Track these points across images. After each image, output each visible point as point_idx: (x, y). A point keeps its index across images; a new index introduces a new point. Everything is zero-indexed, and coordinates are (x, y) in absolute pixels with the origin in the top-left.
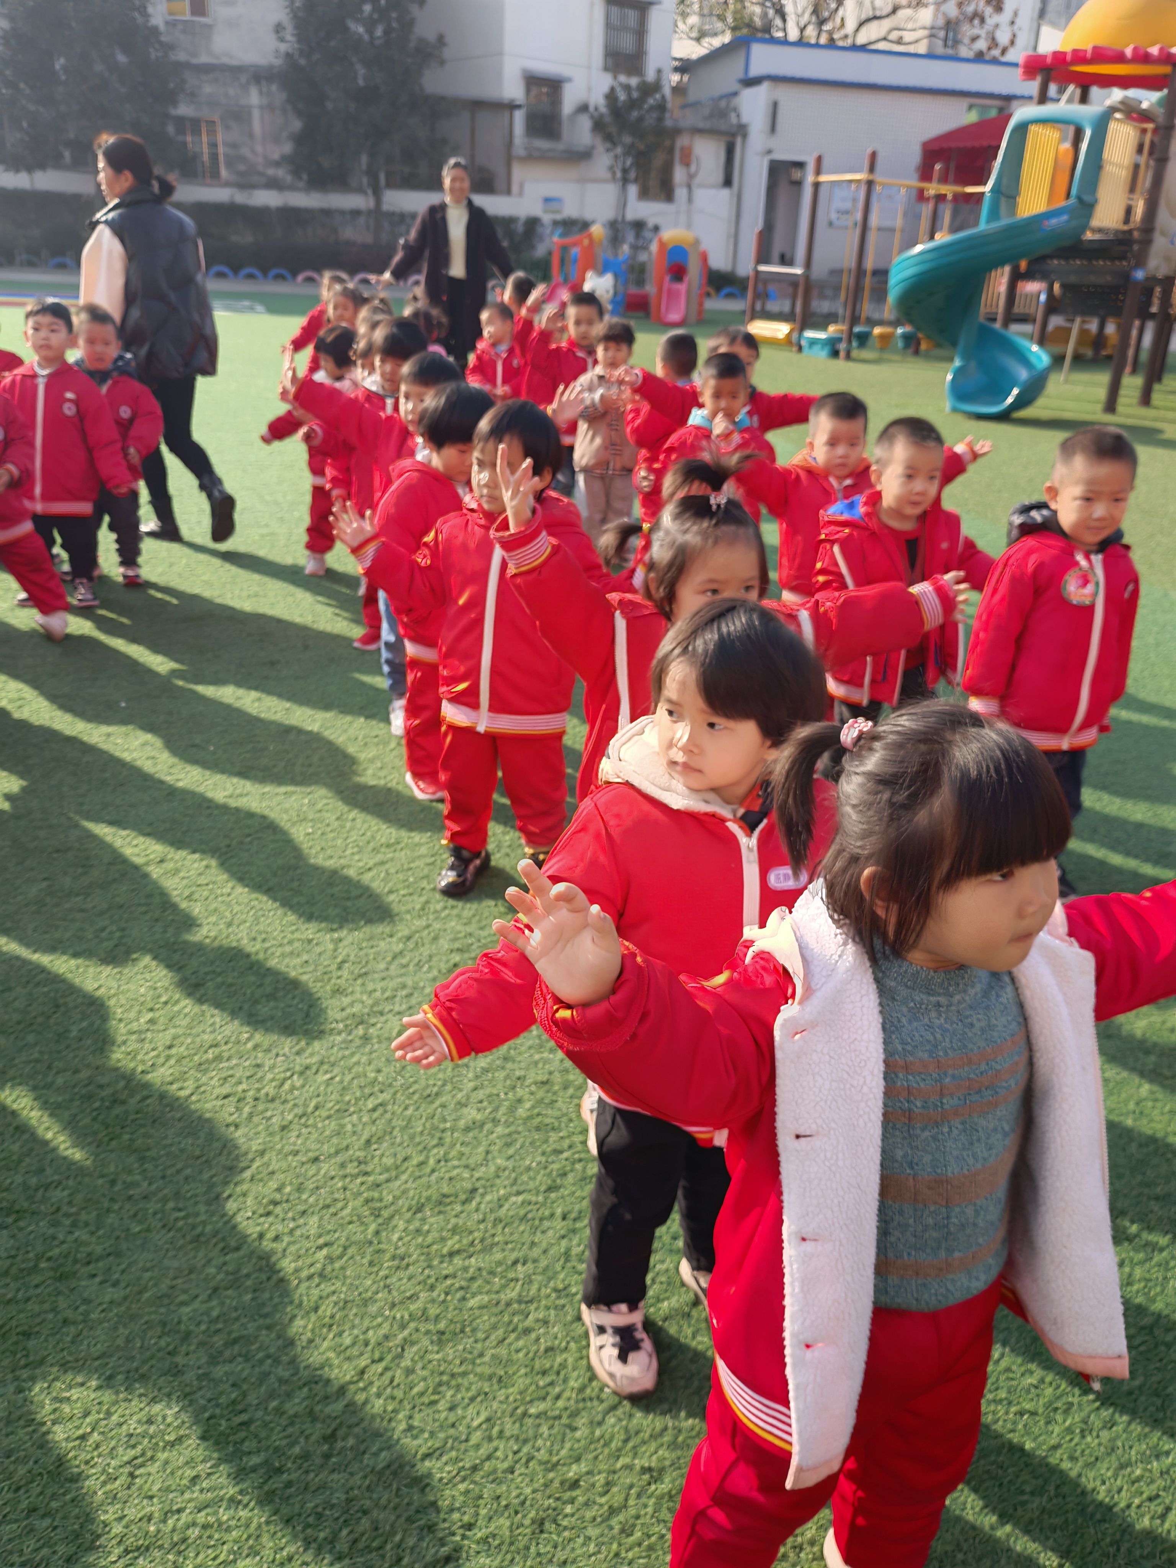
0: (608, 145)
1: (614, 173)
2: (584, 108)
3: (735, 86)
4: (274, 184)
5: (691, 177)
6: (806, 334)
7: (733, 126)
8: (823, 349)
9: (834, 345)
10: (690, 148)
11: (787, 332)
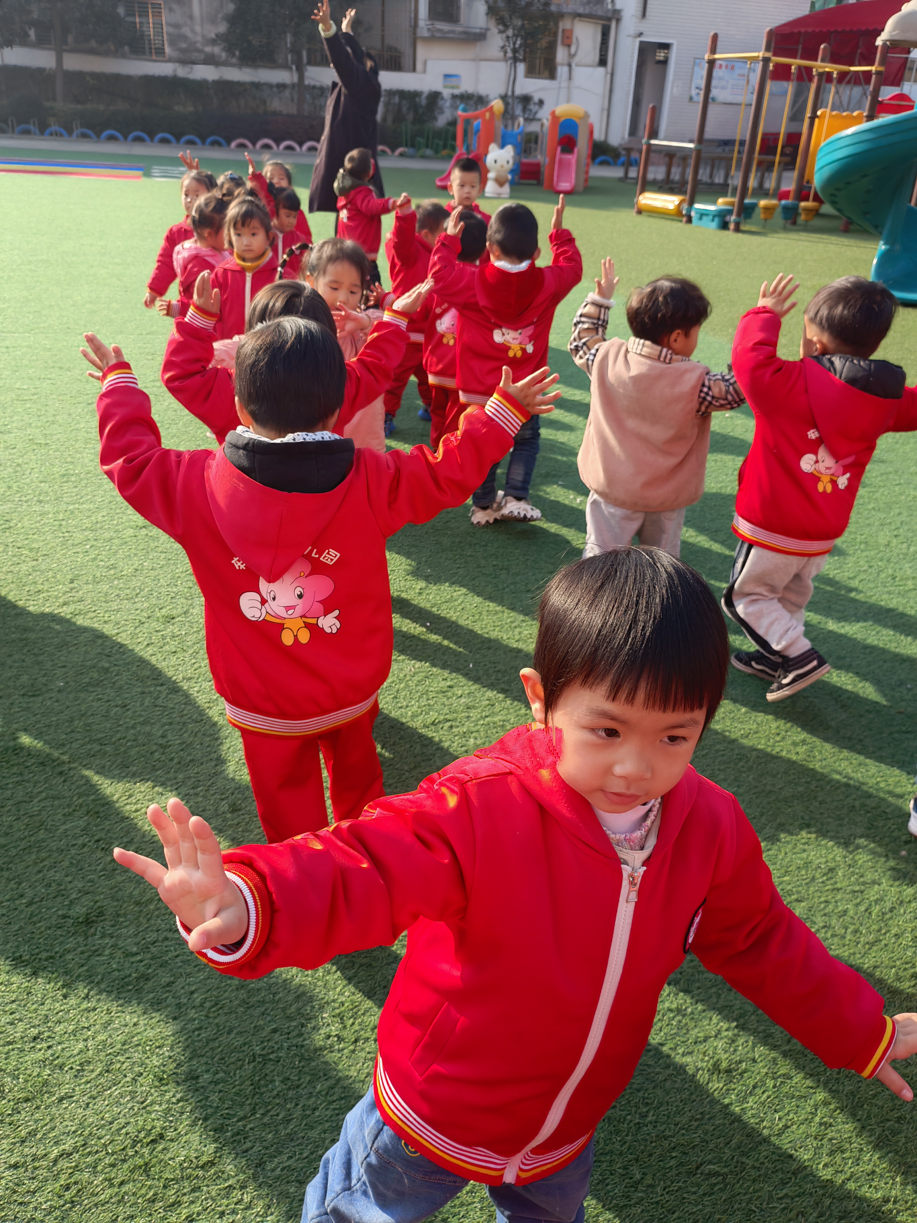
0: (501, 27)
1: (506, 53)
4: (211, 60)
5: (572, 56)
6: (697, 206)
7: (608, 10)
8: (713, 220)
9: (724, 216)
10: (571, 31)
11: (677, 203)
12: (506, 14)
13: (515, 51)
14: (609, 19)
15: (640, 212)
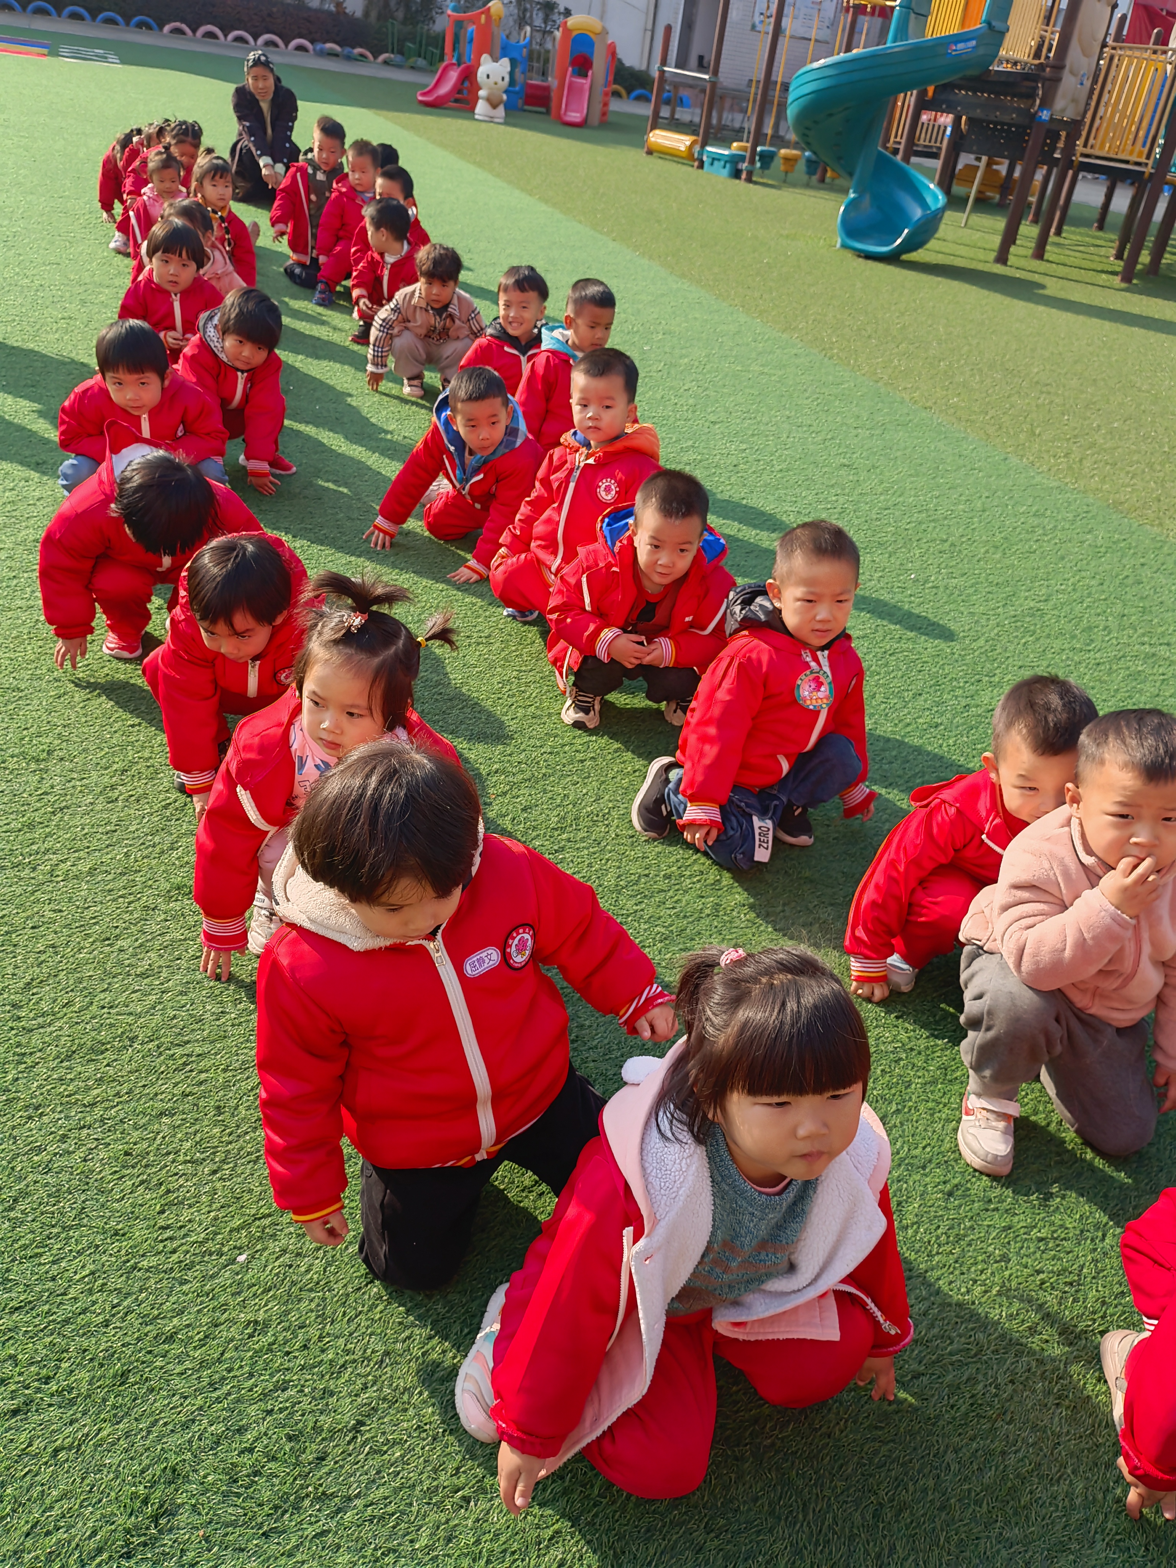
6: (709, 149)
8: (724, 167)
9: (737, 163)
11: (688, 143)
15: (650, 152)
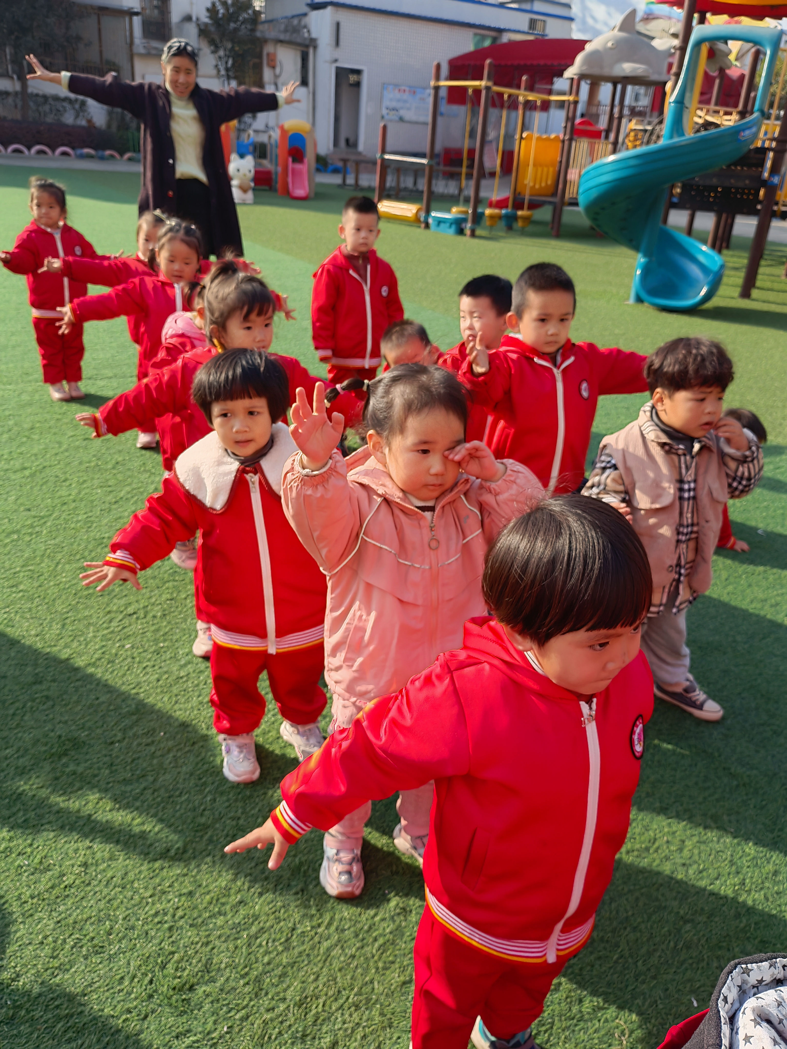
0: (212, 48)
1: (219, 71)
2: (188, 18)
3: (305, 9)
5: (276, 77)
6: (433, 214)
7: (305, 39)
8: (450, 226)
9: (460, 224)
10: (275, 55)
11: (414, 211)
12: (217, 38)
13: (227, 70)
14: (307, 46)
